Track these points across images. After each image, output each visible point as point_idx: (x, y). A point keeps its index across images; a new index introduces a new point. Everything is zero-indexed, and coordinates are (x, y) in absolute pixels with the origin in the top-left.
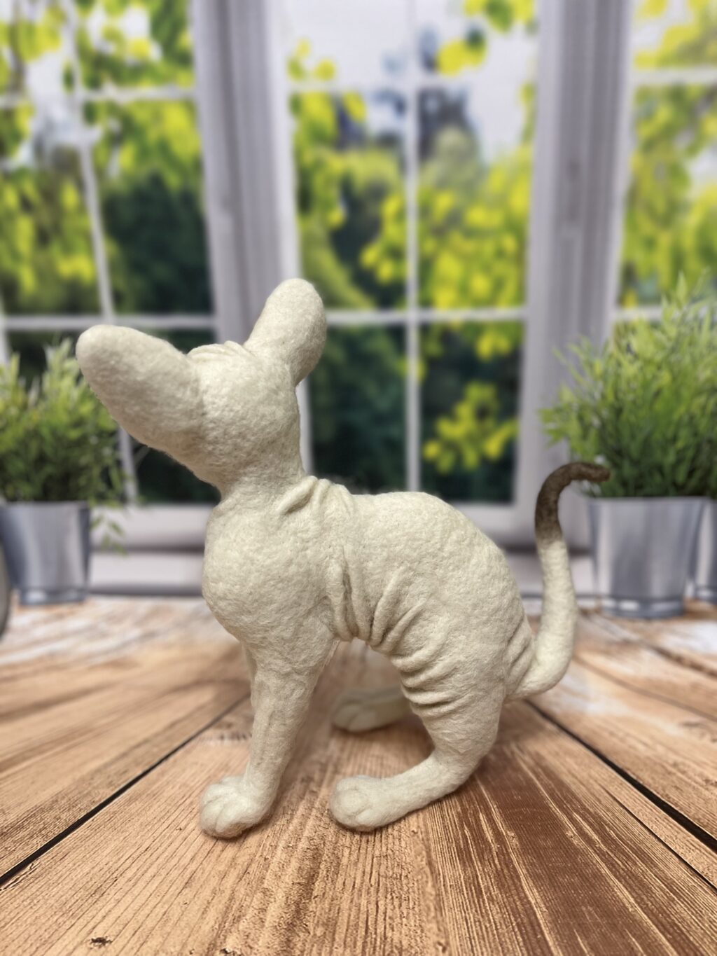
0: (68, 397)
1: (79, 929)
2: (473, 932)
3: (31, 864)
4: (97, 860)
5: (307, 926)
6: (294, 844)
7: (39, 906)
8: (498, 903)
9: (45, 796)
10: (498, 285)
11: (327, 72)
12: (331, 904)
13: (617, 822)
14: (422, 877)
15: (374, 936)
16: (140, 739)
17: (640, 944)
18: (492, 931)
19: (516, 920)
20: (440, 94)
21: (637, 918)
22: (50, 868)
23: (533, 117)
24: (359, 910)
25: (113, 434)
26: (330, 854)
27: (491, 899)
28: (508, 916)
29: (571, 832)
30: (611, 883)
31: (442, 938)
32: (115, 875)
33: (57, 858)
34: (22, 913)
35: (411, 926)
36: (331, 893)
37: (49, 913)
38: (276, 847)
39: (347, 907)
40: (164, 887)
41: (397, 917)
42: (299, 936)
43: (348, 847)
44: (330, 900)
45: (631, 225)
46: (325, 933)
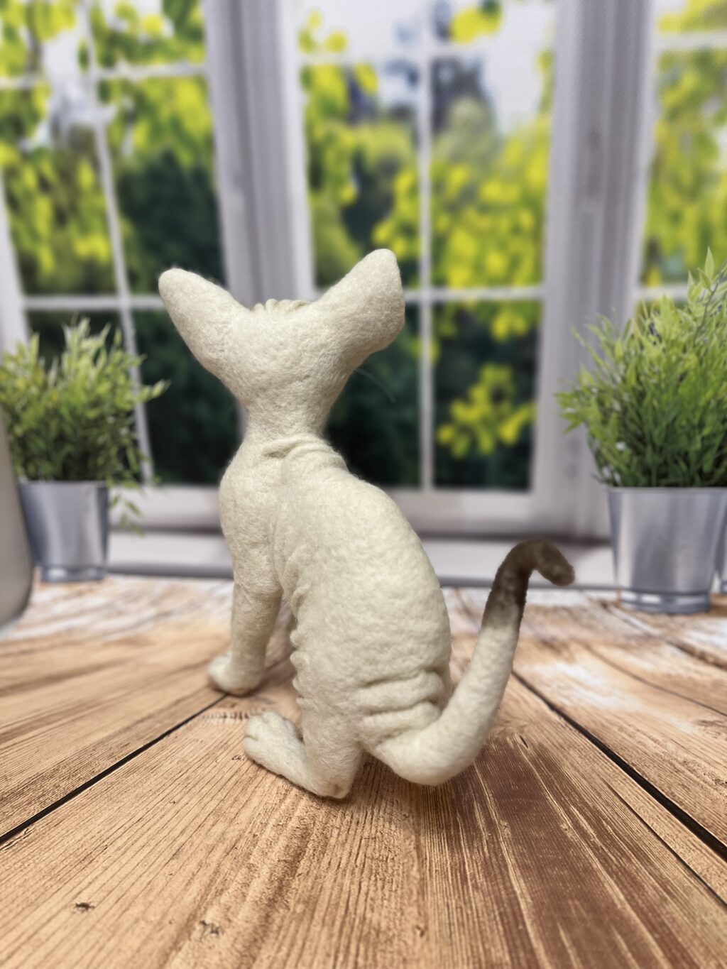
0: (87, 377)
1: (65, 893)
2: (453, 918)
3: (26, 830)
4: (91, 828)
5: (287, 902)
6: (285, 823)
7: (29, 869)
8: (482, 891)
9: (46, 765)
10: (514, 263)
11: (338, 44)
12: (314, 883)
13: (616, 817)
14: (408, 862)
15: (353, 916)
16: (145, 714)
17: (627, 942)
18: (473, 918)
19: (499, 909)
20: (454, 64)
21: (625, 915)
22: (44, 834)
23: (551, 85)
24: (341, 889)
25: (130, 413)
26: (319, 834)
27: (476, 887)
28: (491, 905)
29: (566, 824)
30: (602, 879)
31: (422, 922)
32: (105, 843)
33: (52, 825)
34: (12, 875)
35: (391, 908)
36: (315, 872)
37: (37, 877)
38: (266, 825)
39: (330, 886)
40: (152, 858)
41: (378, 899)
42: (279, 912)
43: (337, 828)
44: (313, 879)
45: (656, 198)
46: (304, 911)
